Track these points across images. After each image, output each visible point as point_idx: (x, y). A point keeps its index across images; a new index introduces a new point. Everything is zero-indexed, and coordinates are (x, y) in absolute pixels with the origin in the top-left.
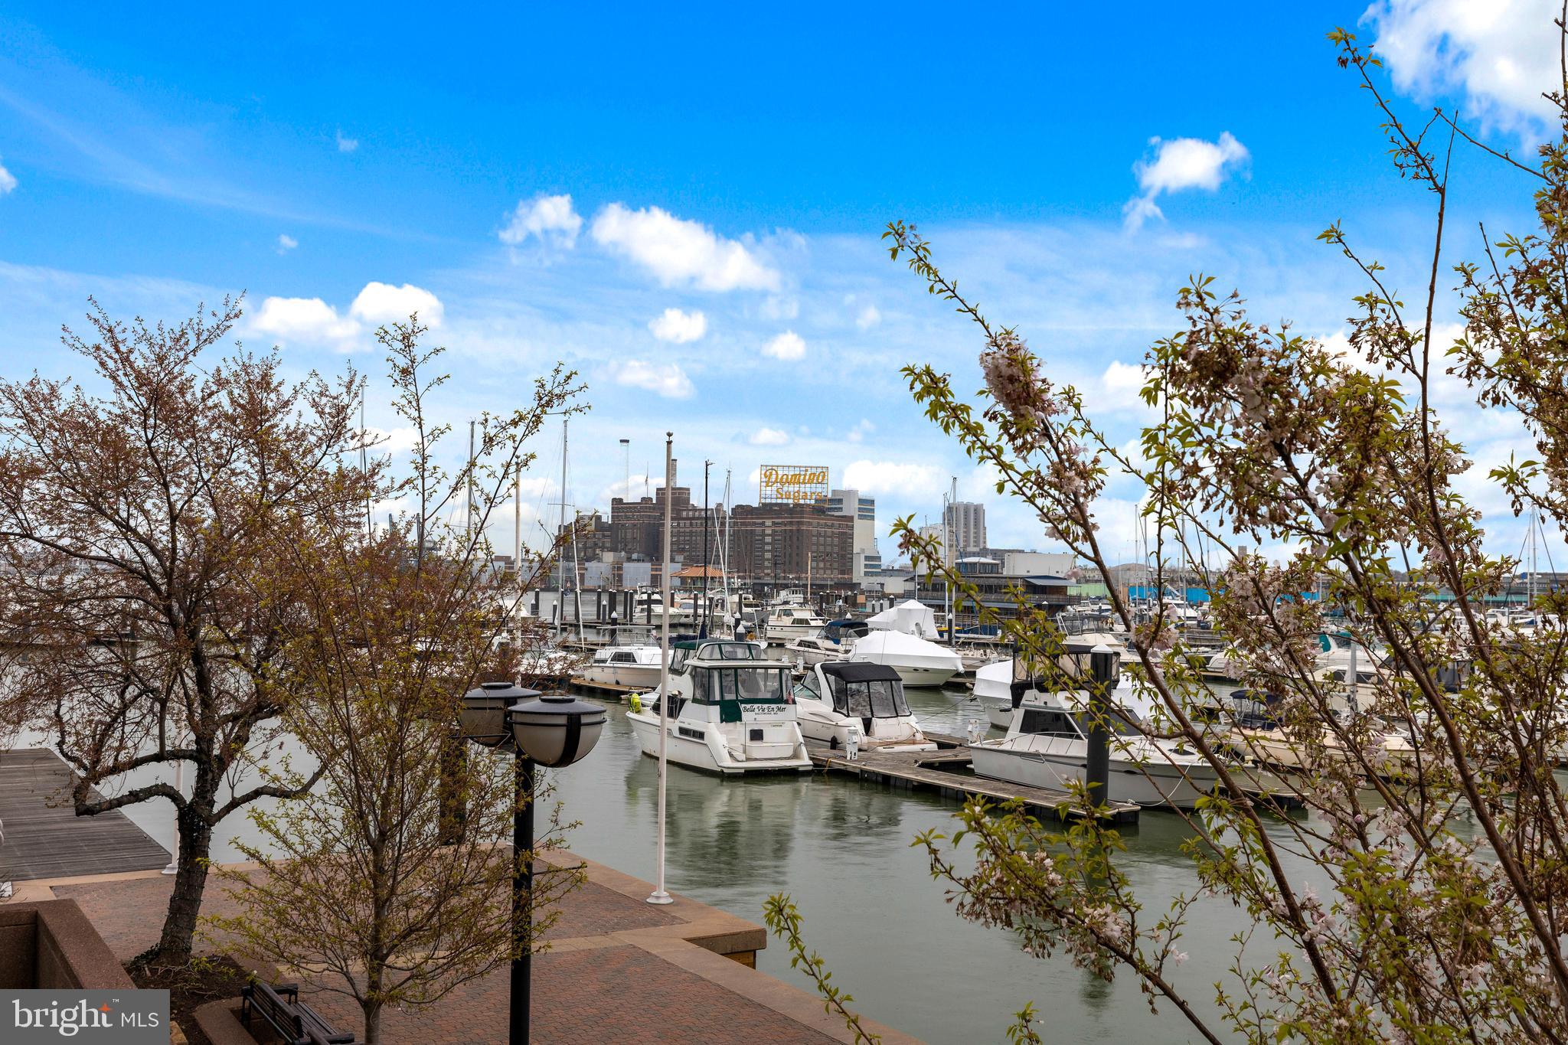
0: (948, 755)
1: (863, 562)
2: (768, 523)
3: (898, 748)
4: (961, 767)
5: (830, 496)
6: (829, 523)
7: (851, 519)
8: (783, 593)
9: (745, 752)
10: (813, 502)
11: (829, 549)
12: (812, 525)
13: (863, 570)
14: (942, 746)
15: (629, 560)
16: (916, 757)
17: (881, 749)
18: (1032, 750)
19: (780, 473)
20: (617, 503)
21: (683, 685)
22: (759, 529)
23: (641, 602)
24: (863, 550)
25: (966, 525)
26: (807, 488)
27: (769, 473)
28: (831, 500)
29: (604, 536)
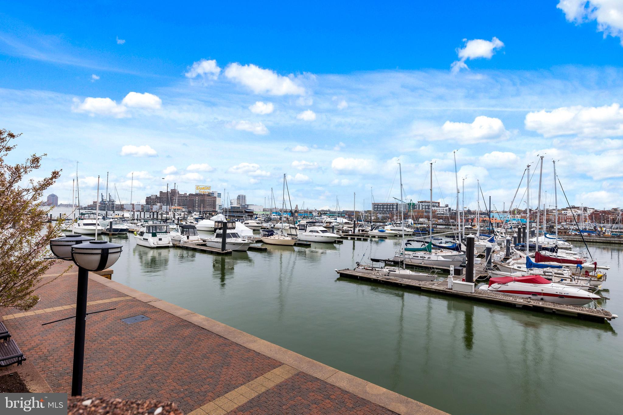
0: (204, 243)
1: (218, 206)
2: (197, 198)
3: (194, 242)
4: (205, 245)
5: (211, 192)
6: (211, 198)
7: (216, 197)
8: (195, 212)
9: (157, 243)
10: (207, 193)
11: (211, 204)
12: (207, 198)
13: (218, 208)
14: (204, 241)
15: (164, 205)
16: (196, 243)
17: (190, 242)
18: (217, 241)
19: (200, 187)
20: (161, 192)
21: (144, 230)
22: (195, 199)
23: (160, 214)
24: (218, 204)
25: (242, 199)
26: (206, 191)
27: (197, 187)
28: (211, 193)
29: (158, 200)
